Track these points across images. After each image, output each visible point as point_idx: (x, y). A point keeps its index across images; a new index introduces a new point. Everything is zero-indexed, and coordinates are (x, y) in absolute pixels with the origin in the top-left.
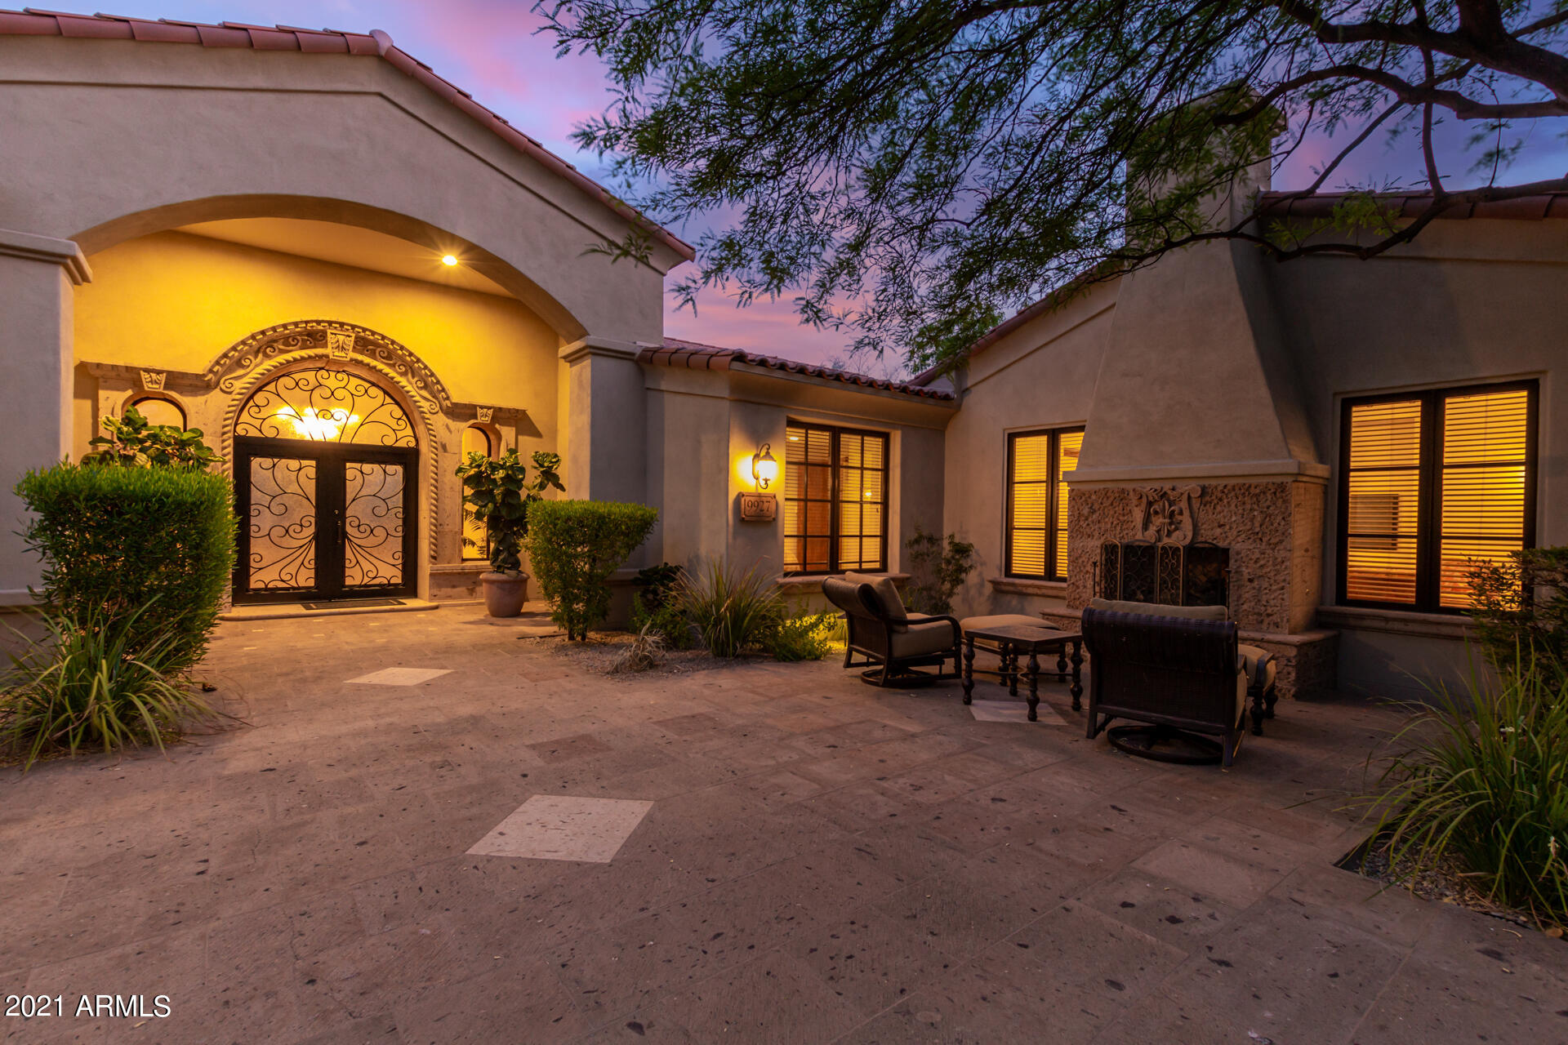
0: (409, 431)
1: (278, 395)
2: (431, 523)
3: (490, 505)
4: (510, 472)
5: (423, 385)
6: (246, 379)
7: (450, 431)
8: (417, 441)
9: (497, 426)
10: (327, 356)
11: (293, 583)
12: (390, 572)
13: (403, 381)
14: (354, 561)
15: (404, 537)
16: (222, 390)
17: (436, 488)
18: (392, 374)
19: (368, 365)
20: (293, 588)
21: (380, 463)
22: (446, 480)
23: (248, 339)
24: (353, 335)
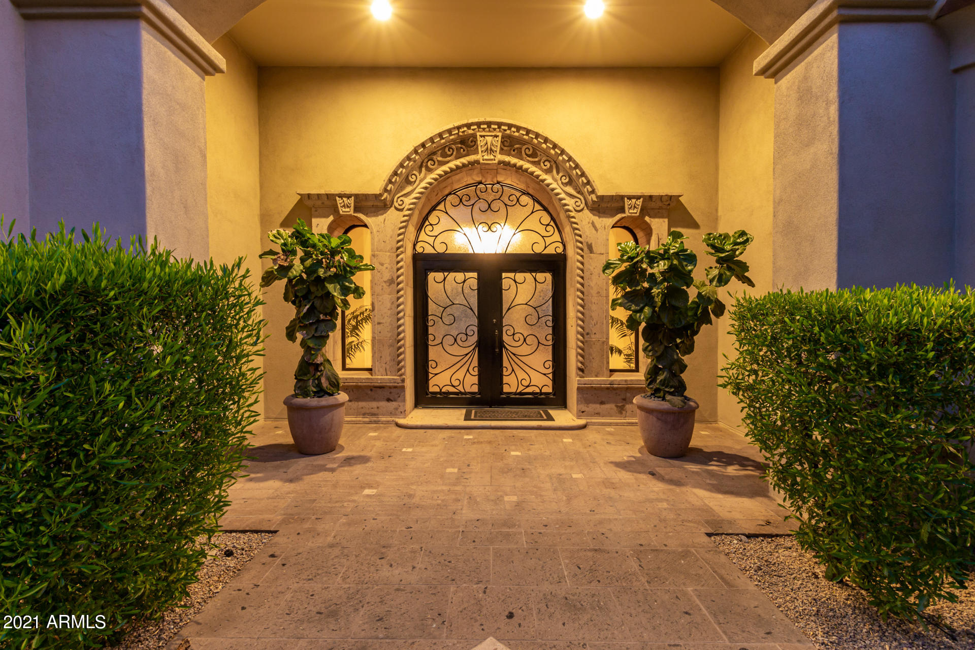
0: (557, 237)
1: (447, 213)
2: (578, 332)
3: (647, 310)
4: (675, 262)
5: (567, 180)
6: (414, 195)
7: (596, 230)
8: (564, 246)
9: (647, 219)
10: (477, 162)
11: (461, 388)
12: (542, 382)
13: (548, 179)
14: (510, 370)
15: (554, 346)
16: (395, 207)
17: (582, 293)
18: (538, 172)
19: (515, 165)
20: (461, 393)
21: (531, 271)
22: (592, 284)
23: (411, 154)
24: (500, 134)
